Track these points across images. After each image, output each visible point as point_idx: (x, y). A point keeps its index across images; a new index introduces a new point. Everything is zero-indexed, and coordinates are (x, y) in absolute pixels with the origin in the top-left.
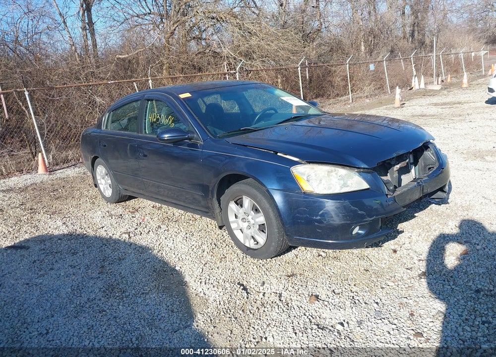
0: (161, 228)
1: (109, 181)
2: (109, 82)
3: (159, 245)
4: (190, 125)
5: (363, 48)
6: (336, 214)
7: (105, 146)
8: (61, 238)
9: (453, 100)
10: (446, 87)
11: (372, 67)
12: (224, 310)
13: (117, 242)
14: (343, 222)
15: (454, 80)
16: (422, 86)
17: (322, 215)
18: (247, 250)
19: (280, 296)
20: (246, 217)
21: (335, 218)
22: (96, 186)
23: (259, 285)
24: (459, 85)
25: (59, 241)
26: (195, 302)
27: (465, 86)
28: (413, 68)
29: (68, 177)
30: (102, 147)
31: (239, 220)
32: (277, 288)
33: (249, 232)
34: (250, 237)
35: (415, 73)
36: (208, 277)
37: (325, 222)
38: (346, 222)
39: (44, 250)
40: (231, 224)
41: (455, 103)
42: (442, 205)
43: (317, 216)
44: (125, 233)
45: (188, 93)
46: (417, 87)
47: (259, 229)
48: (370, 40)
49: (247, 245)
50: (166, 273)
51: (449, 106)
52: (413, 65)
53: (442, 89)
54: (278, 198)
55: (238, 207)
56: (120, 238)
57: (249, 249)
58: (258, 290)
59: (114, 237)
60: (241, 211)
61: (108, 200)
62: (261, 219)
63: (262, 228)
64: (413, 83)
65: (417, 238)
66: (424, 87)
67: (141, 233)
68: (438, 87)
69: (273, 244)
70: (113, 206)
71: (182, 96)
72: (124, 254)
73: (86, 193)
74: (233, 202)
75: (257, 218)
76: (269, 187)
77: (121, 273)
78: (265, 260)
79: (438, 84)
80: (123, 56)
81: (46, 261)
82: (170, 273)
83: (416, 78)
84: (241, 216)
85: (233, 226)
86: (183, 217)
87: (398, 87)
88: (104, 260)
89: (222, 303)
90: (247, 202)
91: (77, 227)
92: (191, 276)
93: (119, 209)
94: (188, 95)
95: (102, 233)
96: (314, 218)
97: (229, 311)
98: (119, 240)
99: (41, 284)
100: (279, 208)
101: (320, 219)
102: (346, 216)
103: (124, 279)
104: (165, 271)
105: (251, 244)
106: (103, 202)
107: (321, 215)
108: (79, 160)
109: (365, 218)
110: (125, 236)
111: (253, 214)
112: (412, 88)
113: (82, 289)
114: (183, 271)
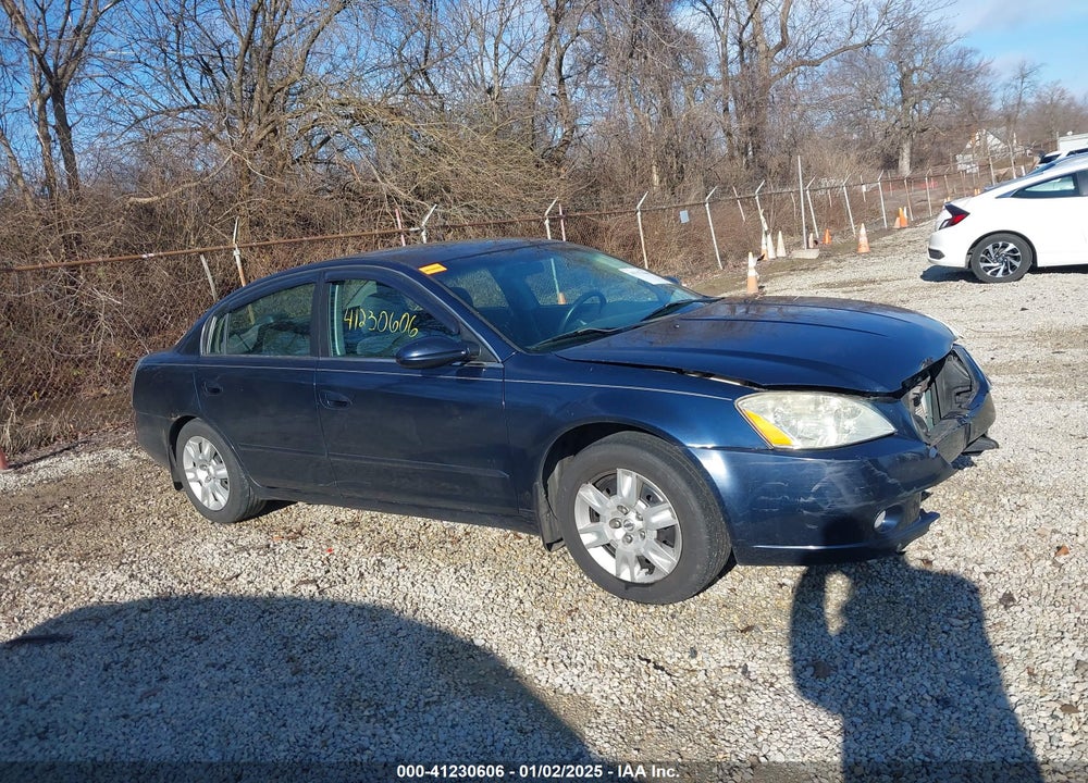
0: (384, 564)
1: (224, 472)
2: (144, 256)
3: (404, 598)
4: (464, 329)
5: (656, 178)
6: (848, 488)
7: (216, 391)
8: (145, 607)
9: (857, 276)
10: (828, 253)
11: (684, 216)
12: (638, 714)
13: (294, 603)
14: (862, 504)
15: (837, 240)
16: (782, 252)
17: (819, 493)
18: (626, 590)
19: (745, 671)
20: (620, 516)
21: (847, 496)
22: (178, 486)
23: (686, 656)
24: (852, 248)
25: (145, 615)
26: (563, 708)
27: (864, 249)
28: (762, 217)
29: (68, 475)
30: (207, 394)
31: (605, 526)
32: (728, 657)
33: (630, 550)
34: (634, 559)
35: (765, 227)
36: (564, 653)
37: (826, 508)
38: (866, 503)
39: (114, 638)
40: (582, 536)
41: (864, 283)
42: (966, 469)
43: (807, 495)
44: (306, 582)
45: (437, 265)
46: (771, 255)
47: (658, 539)
48: (669, 161)
49: (626, 576)
50: (457, 656)
51: (855, 288)
52: (761, 212)
53: (820, 256)
54: (716, 466)
55: (603, 496)
56: (296, 595)
57: (629, 585)
58: (687, 666)
59: (279, 594)
60: (612, 502)
61: (216, 517)
62: (664, 516)
63: (666, 536)
64: (763, 247)
65: (956, 533)
66: (784, 255)
67: (344, 580)
68: (813, 254)
69: (698, 566)
70: (233, 528)
71: (429, 270)
72: (329, 627)
73: (140, 506)
74: (590, 485)
75: (654, 515)
76: (693, 445)
77: (348, 668)
78: (671, 606)
79: (808, 247)
80: (147, 200)
81: (137, 662)
82: (466, 655)
83: (769, 236)
84: (607, 515)
85: (586, 539)
86: (423, 537)
87: (750, 254)
88: (285, 645)
89: (626, 701)
90: (627, 483)
91: (170, 581)
92: (522, 654)
93: (251, 533)
94: (436, 268)
95: (243, 586)
96: (802, 500)
97: (648, 715)
98: (295, 599)
99: (160, 711)
100: (719, 485)
101: (814, 502)
102: (866, 491)
103: (364, 678)
104: (452, 652)
105: (632, 574)
106: (201, 522)
107: (815, 494)
108: (76, 437)
109: (900, 492)
110: (309, 588)
111: (643, 506)
112: (763, 257)
113: (278, 710)
114: (495, 647)
